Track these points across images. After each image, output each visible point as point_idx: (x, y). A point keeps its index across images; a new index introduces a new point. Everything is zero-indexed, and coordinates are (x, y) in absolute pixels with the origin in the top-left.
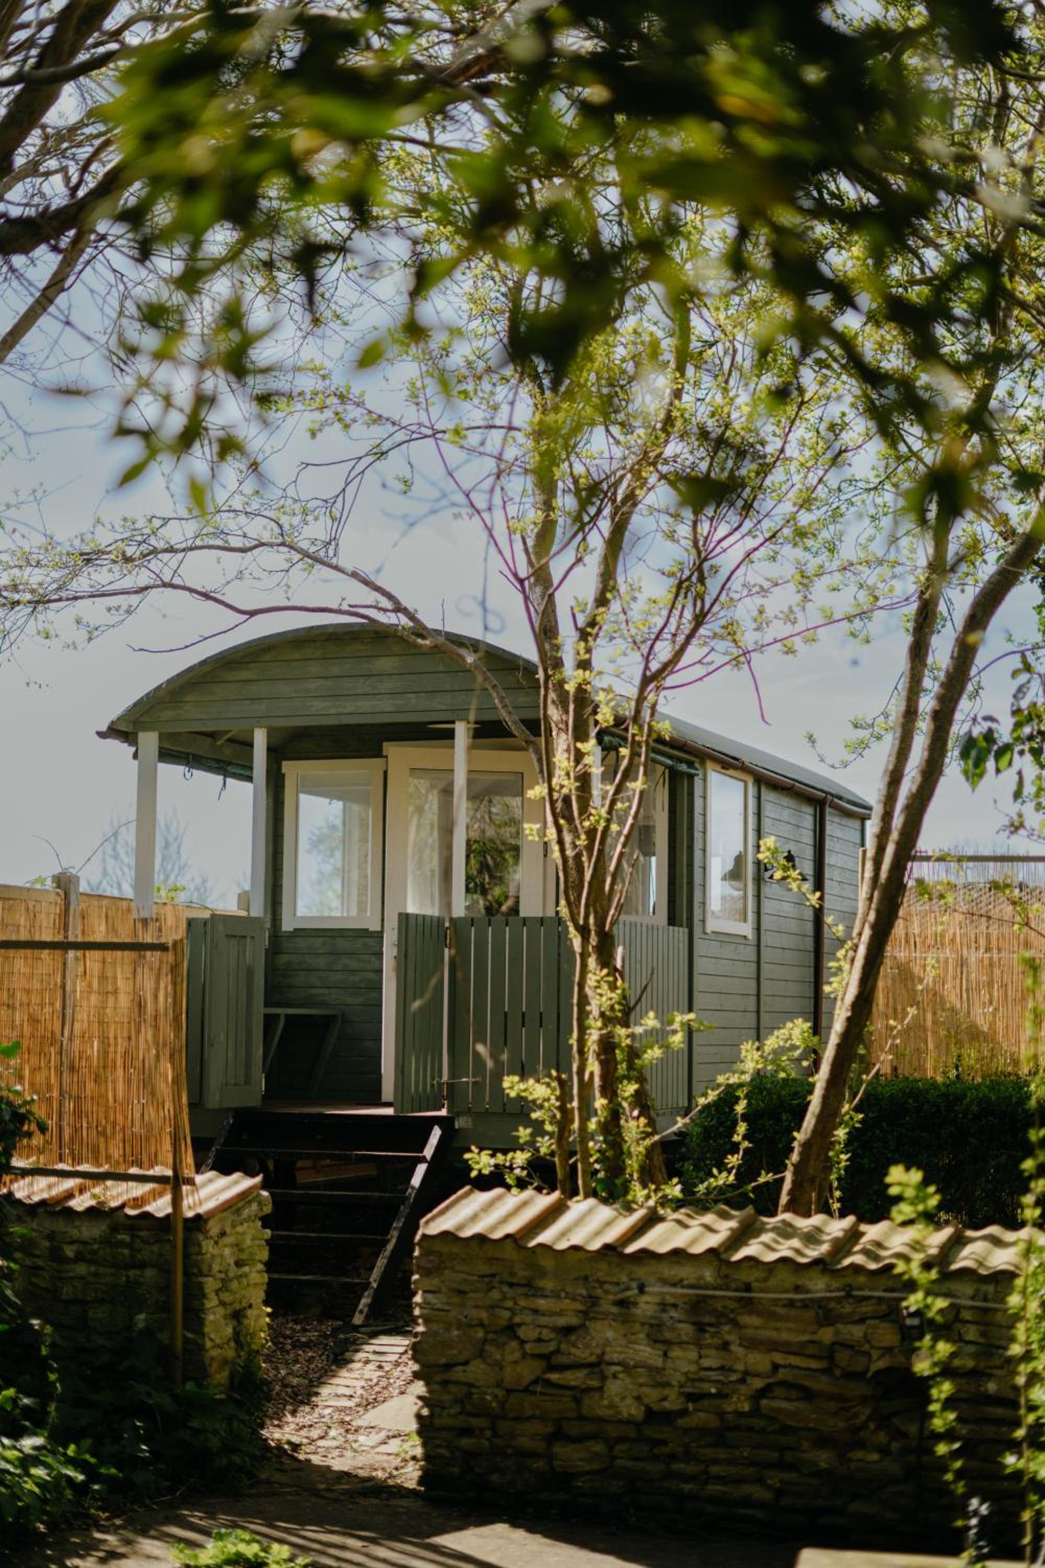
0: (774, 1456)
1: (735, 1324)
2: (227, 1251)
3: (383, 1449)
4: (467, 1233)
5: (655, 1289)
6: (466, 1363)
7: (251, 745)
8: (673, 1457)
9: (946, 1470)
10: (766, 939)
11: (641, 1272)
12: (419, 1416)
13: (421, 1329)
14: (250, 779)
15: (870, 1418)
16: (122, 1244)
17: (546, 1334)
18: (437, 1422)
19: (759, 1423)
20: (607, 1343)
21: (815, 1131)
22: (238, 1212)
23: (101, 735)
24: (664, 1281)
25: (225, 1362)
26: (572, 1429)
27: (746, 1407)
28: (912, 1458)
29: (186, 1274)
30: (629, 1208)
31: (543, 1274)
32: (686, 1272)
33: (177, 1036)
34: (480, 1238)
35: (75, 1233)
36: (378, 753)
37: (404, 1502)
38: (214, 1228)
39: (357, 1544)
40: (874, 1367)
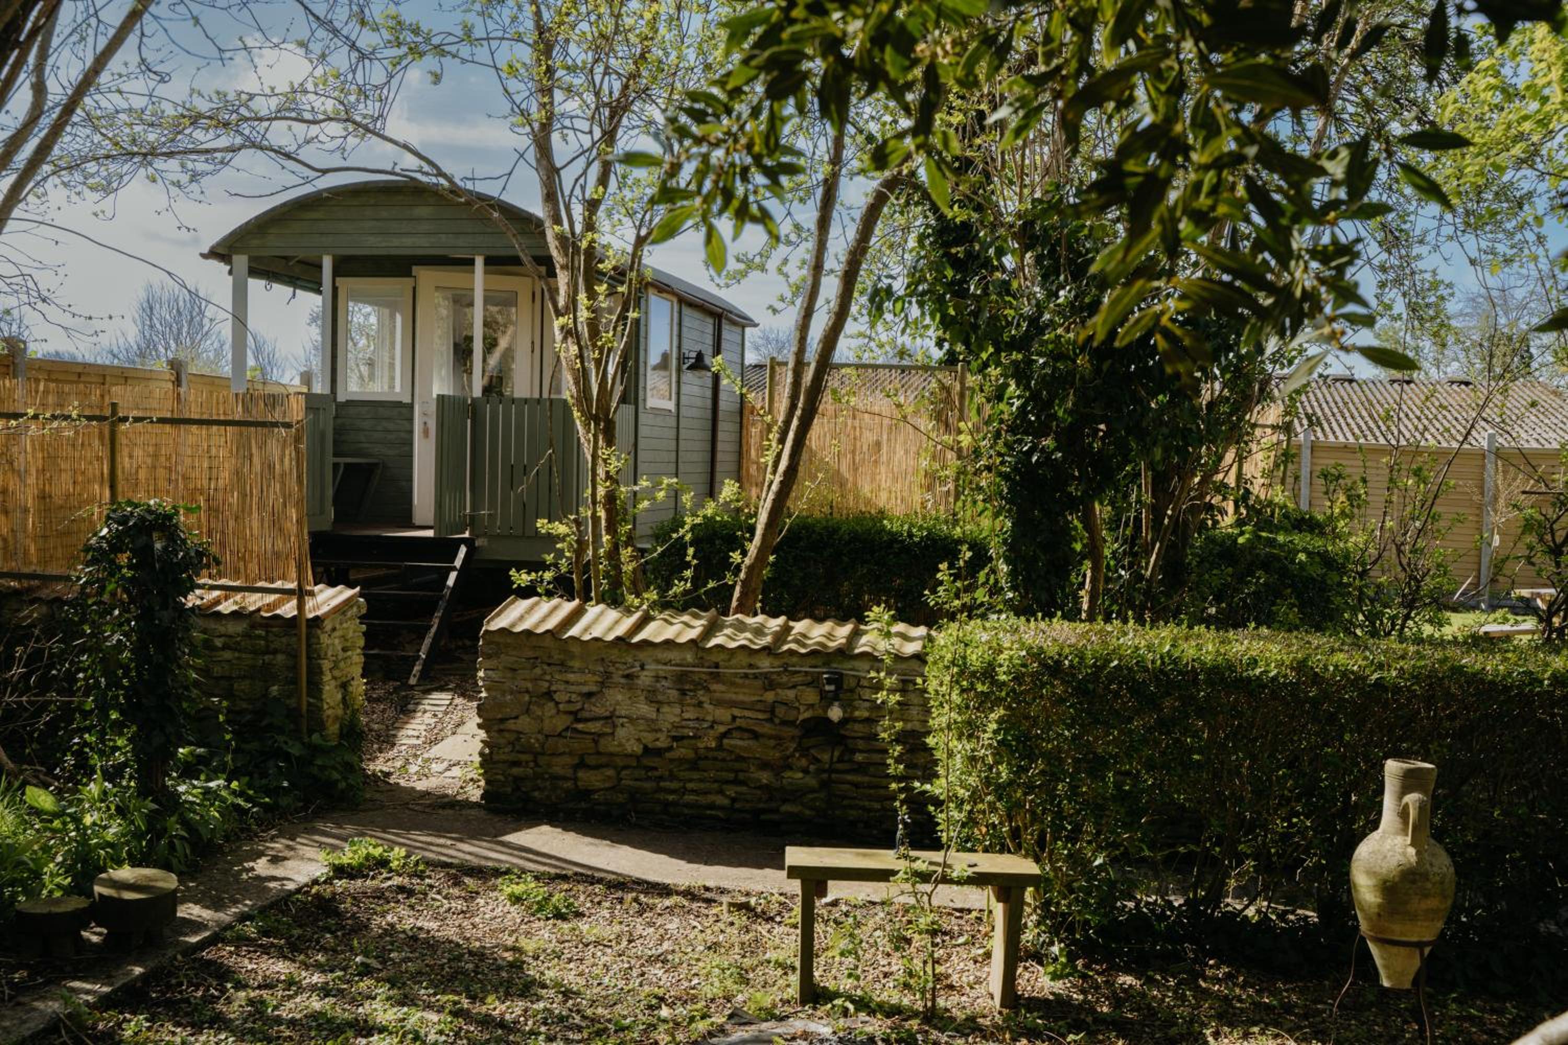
0: (731, 776)
1: (707, 690)
2: (337, 641)
3: (448, 774)
4: (518, 629)
5: (651, 666)
6: (516, 718)
7: (320, 267)
8: (661, 778)
9: (895, 799)
10: (683, 411)
11: (642, 655)
12: (481, 754)
13: (484, 695)
14: (319, 292)
15: (795, 750)
16: (259, 637)
17: (574, 697)
18: (495, 757)
19: (721, 755)
20: (618, 703)
21: (757, 558)
22: (344, 613)
23: (203, 256)
24: (658, 662)
25: (337, 718)
26: (591, 761)
27: (713, 745)
28: (825, 776)
29: (309, 658)
30: (629, 611)
31: (573, 657)
32: (674, 655)
33: (300, 490)
34: (528, 633)
35: (222, 630)
36: (408, 274)
37: (473, 812)
38: (328, 625)
39: (449, 842)
40: (801, 718)
